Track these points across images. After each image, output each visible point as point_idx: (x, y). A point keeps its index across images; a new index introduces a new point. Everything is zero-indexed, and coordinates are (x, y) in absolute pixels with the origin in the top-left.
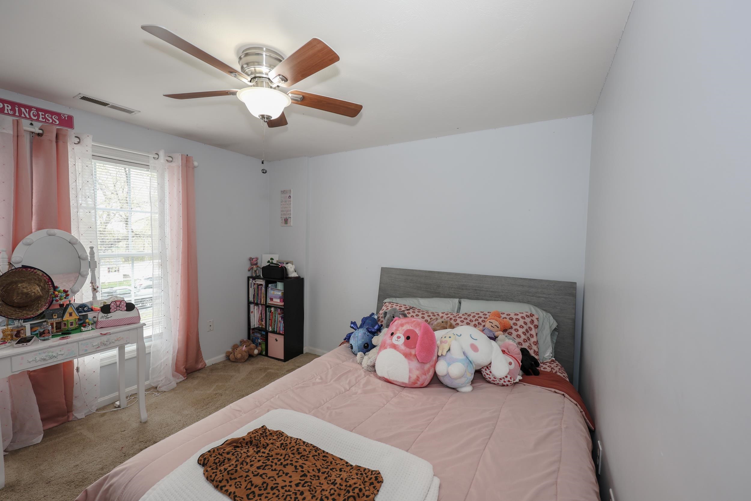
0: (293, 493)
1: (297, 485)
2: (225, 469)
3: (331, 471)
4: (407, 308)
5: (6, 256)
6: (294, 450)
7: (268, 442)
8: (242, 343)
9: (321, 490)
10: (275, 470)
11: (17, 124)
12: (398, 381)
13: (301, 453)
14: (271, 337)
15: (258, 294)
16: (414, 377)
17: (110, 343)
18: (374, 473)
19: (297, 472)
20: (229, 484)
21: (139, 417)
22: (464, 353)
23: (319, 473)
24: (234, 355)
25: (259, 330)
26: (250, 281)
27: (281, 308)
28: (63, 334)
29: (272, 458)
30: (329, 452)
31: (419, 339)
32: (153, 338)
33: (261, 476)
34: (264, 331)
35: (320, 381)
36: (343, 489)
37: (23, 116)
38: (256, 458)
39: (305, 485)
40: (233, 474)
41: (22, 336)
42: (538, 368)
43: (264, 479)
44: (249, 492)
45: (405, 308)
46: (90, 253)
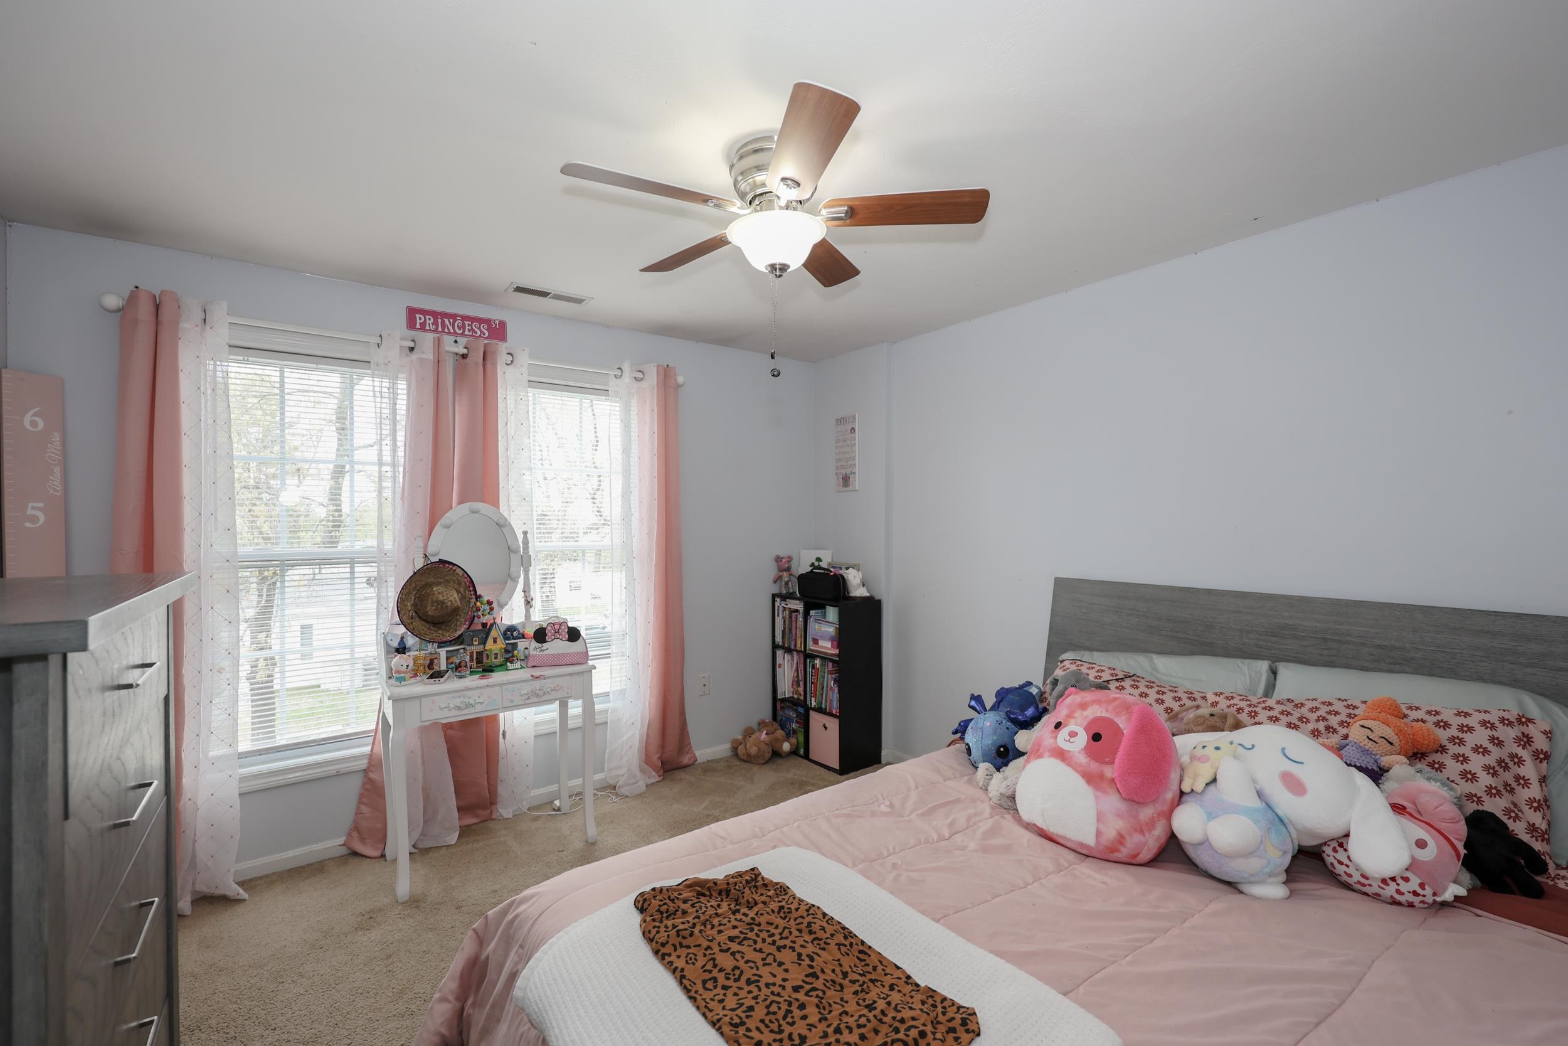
0: (785, 1001)
1: (796, 989)
2: (674, 927)
3: (871, 985)
4: (1116, 675)
5: (421, 544)
6: (802, 923)
7: (757, 898)
8: (761, 726)
9: (841, 1011)
10: (760, 951)
11: (438, 343)
12: (1069, 839)
13: (815, 933)
14: (816, 719)
15: (790, 630)
16: (1110, 833)
17: (544, 694)
18: (962, 1010)
19: (800, 964)
20: (677, 953)
21: (585, 833)
22: (1260, 794)
23: (844, 978)
24: (746, 749)
25: (792, 702)
26: (776, 603)
27: (833, 661)
28: (485, 671)
29: (758, 928)
30: (873, 947)
31: (1124, 743)
32: (611, 697)
33: (733, 954)
34: (802, 707)
35: (888, 810)
36: (886, 1023)
37: (446, 330)
38: (729, 921)
39: (810, 994)
40: (686, 938)
41: (436, 668)
42: (1539, 878)
43: (738, 961)
44: (707, 976)
45: (1112, 675)
46: (523, 543)
